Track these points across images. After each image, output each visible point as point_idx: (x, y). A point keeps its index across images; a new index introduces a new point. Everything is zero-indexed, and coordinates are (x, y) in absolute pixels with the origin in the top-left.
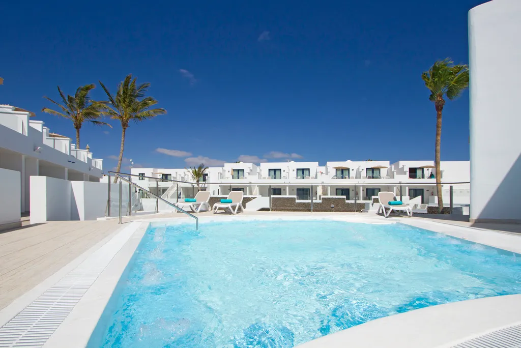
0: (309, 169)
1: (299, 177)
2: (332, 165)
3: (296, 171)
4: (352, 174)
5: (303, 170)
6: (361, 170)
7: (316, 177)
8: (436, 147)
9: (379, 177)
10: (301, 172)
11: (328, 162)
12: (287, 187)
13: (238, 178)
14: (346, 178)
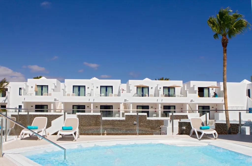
0: (112, 87)
1: (103, 94)
2: (134, 83)
3: (99, 88)
4: (152, 92)
5: (106, 87)
6: (159, 89)
7: (119, 95)
8: (223, 76)
9: (174, 96)
10: (105, 89)
11: (129, 80)
12: (92, 105)
13: (42, 95)
14: (145, 96)
